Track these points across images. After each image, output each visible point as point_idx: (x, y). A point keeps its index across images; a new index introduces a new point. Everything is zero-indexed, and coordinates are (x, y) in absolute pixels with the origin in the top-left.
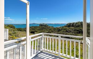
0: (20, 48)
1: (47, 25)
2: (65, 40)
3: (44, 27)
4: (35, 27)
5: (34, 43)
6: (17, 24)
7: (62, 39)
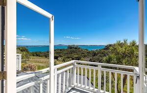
0: (39, 87)
1: (79, 47)
2: (108, 71)
3: (75, 50)
4: (61, 50)
5: (62, 77)
6: (35, 46)
7: (103, 70)
